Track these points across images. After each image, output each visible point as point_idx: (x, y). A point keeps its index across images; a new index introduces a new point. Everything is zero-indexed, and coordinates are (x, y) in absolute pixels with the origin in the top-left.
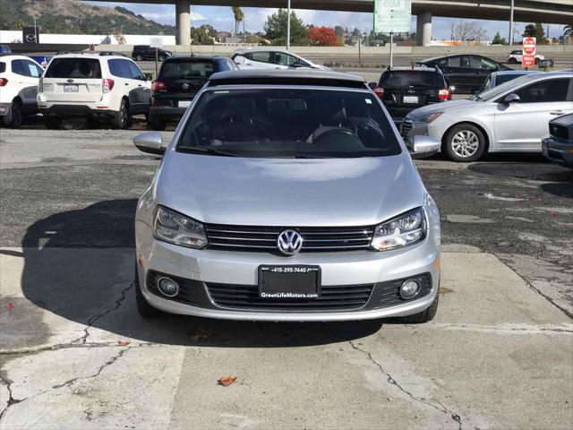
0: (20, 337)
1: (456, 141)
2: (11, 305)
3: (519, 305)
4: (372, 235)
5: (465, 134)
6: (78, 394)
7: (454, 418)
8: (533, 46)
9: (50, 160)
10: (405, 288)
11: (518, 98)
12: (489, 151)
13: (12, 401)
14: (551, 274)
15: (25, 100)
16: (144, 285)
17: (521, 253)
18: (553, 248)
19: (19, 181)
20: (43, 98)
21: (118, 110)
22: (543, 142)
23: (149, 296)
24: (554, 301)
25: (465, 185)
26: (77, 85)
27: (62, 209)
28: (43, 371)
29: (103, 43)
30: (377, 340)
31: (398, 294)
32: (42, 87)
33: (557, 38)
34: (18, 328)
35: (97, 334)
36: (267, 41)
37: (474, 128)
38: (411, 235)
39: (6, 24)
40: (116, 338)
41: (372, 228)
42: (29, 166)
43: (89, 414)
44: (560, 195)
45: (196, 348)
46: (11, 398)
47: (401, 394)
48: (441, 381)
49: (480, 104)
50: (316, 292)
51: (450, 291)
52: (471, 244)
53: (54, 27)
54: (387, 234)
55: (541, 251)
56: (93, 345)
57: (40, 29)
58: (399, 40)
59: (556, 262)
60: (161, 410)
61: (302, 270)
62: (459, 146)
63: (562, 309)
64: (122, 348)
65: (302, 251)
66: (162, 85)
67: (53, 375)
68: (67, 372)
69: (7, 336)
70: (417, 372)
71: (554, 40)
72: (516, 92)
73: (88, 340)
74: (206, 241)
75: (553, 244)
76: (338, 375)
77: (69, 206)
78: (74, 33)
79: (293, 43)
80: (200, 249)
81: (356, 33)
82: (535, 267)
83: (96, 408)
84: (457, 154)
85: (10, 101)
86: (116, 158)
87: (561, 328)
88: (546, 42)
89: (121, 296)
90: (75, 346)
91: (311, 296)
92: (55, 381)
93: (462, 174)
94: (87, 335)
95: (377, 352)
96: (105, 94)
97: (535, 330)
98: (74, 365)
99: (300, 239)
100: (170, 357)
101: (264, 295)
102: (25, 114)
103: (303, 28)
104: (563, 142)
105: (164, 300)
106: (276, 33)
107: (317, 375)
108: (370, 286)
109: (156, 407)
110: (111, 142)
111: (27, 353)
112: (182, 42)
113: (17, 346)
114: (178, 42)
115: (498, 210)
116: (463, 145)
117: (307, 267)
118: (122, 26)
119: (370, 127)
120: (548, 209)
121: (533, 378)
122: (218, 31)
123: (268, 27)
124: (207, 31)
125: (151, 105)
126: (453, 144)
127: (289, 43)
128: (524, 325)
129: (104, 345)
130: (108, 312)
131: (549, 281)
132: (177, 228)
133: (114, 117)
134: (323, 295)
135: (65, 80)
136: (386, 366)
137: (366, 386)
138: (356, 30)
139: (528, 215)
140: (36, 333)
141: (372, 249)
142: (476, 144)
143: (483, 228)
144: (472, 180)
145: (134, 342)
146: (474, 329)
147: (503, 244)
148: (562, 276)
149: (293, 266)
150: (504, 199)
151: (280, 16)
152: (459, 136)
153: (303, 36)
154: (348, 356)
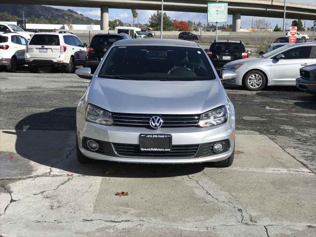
0: (17, 171)
1: (250, 79)
2: (11, 157)
3: (277, 160)
4: (199, 119)
5: (255, 76)
6: (47, 198)
7: (239, 210)
8: (295, 31)
9: (32, 88)
10: (216, 147)
11: (284, 56)
12: (268, 85)
13: (12, 201)
14: (296, 145)
15: (18, 57)
16: (80, 145)
17: (281, 135)
18: (299, 133)
19: (15, 98)
20: (28, 56)
21: (68, 62)
22: (297, 80)
23: (83, 151)
24: (296, 158)
25: (254, 102)
26: (47, 49)
27: (38, 112)
28: (28, 188)
29: (61, 29)
30: (202, 175)
31: (212, 150)
32: (28, 50)
33: (310, 28)
34: (15, 168)
35: (56, 171)
36: (150, 28)
37: (260, 72)
38: (220, 120)
39: (8, 18)
40: (66, 173)
41: (199, 115)
42: (21, 91)
43: (52, 207)
44: (304, 107)
45: (107, 178)
46: (12, 199)
47: (212, 199)
48: (234, 194)
49: (263, 60)
50: (169, 148)
51: (242, 153)
52: (255, 130)
53: (34, 21)
54: (207, 119)
55: (292, 134)
56: (54, 176)
57: (27, 21)
58: (223, 28)
59: (299, 140)
60: (89, 205)
61: (162, 137)
62: (252, 82)
63: (300, 162)
64: (69, 177)
65: (162, 127)
66: (92, 49)
67: (34, 189)
68: (41, 188)
69: (9, 171)
70: (221, 190)
71: (308, 29)
72: (282, 53)
73: (52, 173)
74: (113, 122)
75: (298, 131)
76: (181, 191)
77: (42, 110)
78: (45, 23)
79: (164, 29)
80: (110, 126)
81: (199, 24)
82: (288, 142)
83: (56, 204)
84: (251, 86)
85: (10, 58)
86: (67, 87)
87: (299, 170)
88: (304, 30)
89: (69, 153)
90: (45, 176)
91: (167, 150)
92: (34, 192)
93: (253, 97)
94: (51, 171)
95: (202, 180)
96: (61, 54)
97: (285, 171)
98: (44, 185)
99: (161, 121)
100: (94, 182)
101: (142, 149)
102: (18, 64)
103: (170, 22)
104: (306, 79)
105: (91, 152)
106: (155, 24)
107: (169, 191)
108: (197, 145)
109: (86, 204)
110: (65, 79)
111: (20, 179)
112: (104, 28)
113: (15, 175)
114: (102, 28)
115: (271, 114)
116: (254, 82)
117: (164, 135)
118: (71, 20)
119: (201, 67)
120: (298, 114)
121: (281, 193)
122: (124, 23)
123: (151, 21)
124: (118, 23)
125: (86, 60)
126: (248, 81)
127: (162, 30)
128: (279, 169)
129: (60, 176)
130: (62, 161)
131: (295, 148)
132: (98, 115)
133: (66, 66)
134: (173, 150)
135: (40, 46)
136: (206, 186)
137: (195, 196)
138: (199, 23)
139: (287, 117)
140: (25, 170)
141: (199, 126)
142: (261, 81)
143: (262, 123)
144: (258, 100)
145: (75, 175)
146: (253, 170)
147: (272, 130)
148: (302, 147)
149: (158, 135)
150: (274, 109)
151: (158, 15)
152: (252, 77)
153: (170, 25)
154: (187, 182)
